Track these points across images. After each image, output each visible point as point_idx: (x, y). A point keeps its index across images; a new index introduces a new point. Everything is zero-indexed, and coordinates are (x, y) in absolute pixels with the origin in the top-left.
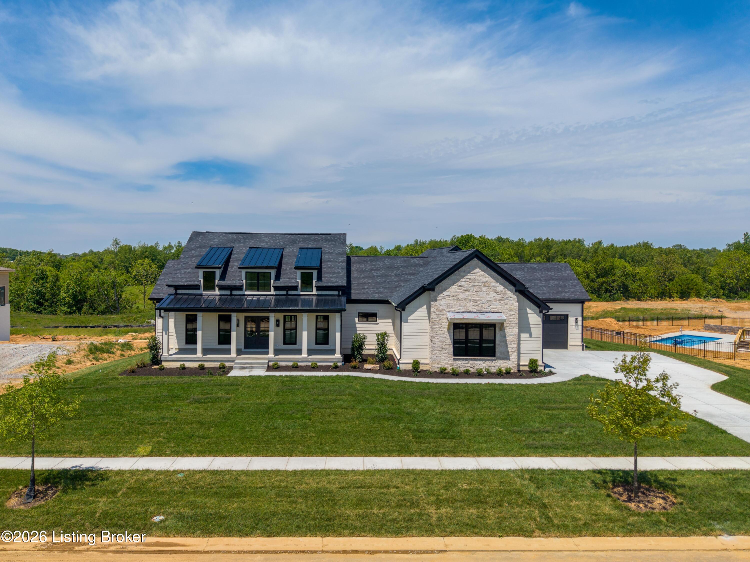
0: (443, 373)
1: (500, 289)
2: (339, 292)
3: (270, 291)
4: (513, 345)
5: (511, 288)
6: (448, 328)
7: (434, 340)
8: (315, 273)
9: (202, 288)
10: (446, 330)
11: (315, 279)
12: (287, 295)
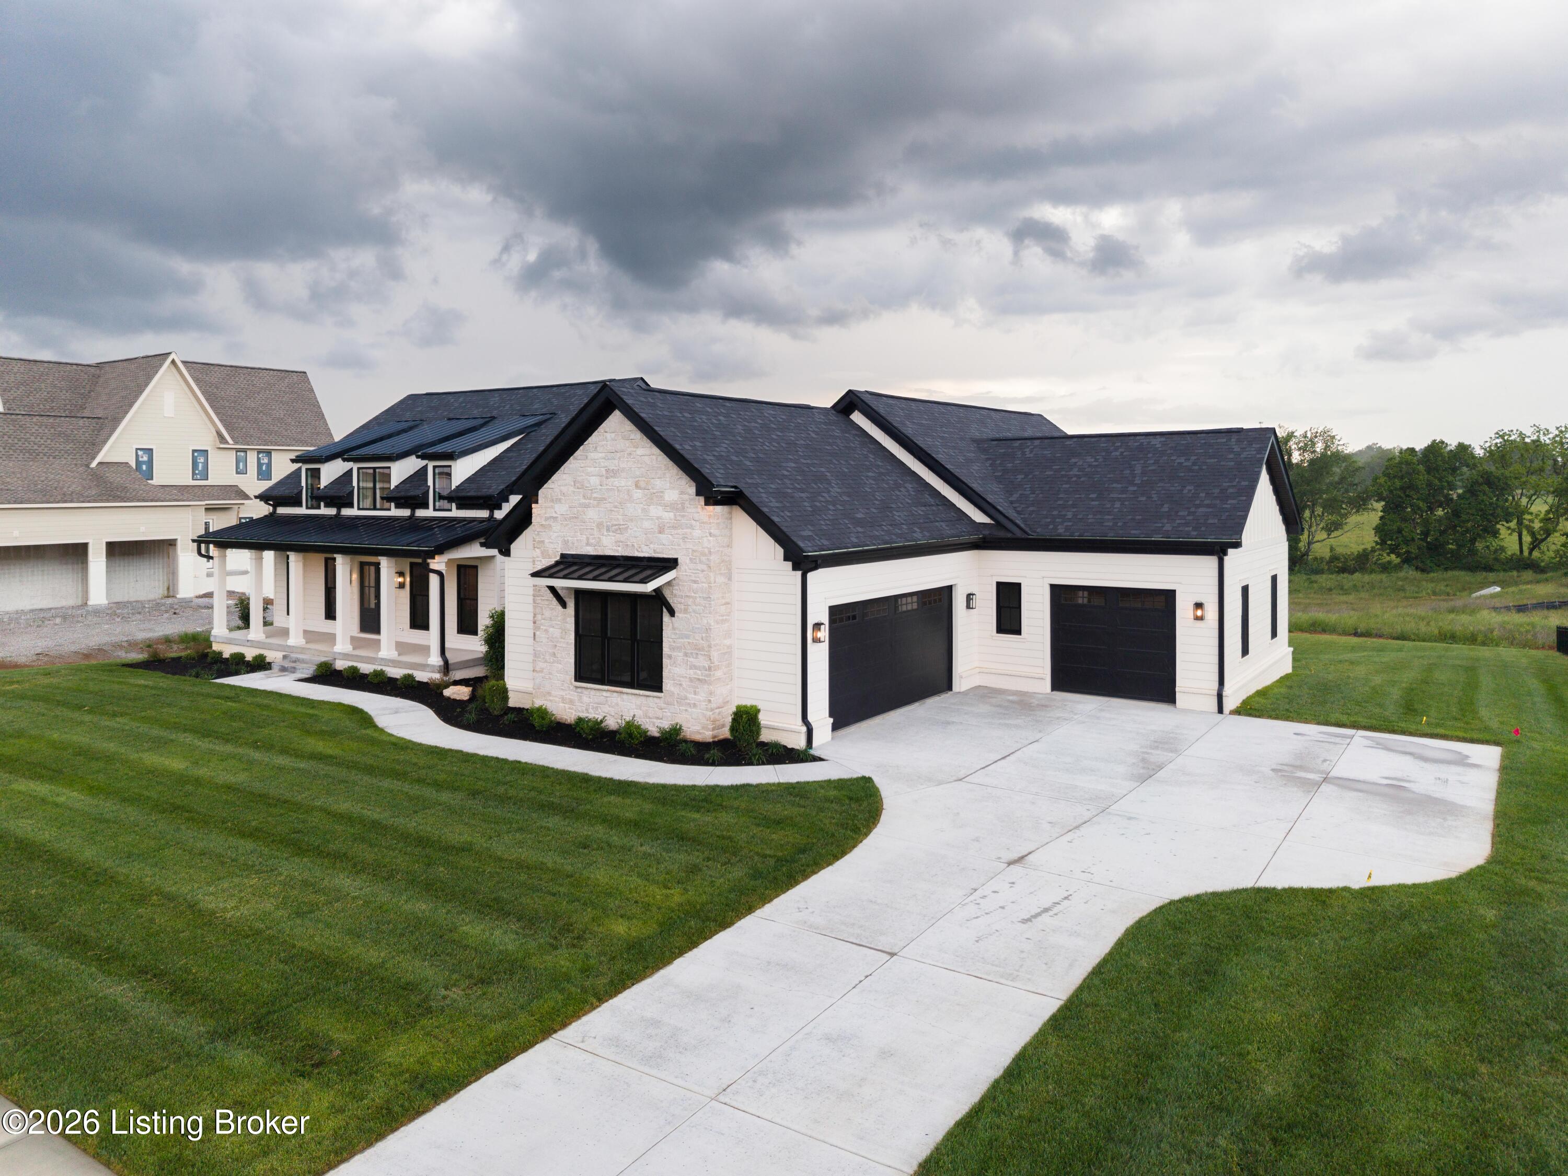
1: (672, 495)
2: (492, 512)
3: (390, 509)
4: (702, 662)
5: (694, 491)
6: (565, 605)
7: (538, 634)
8: (455, 467)
9: (304, 503)
10: (560, 608)
11: (455, 480)
12: (412, 517)
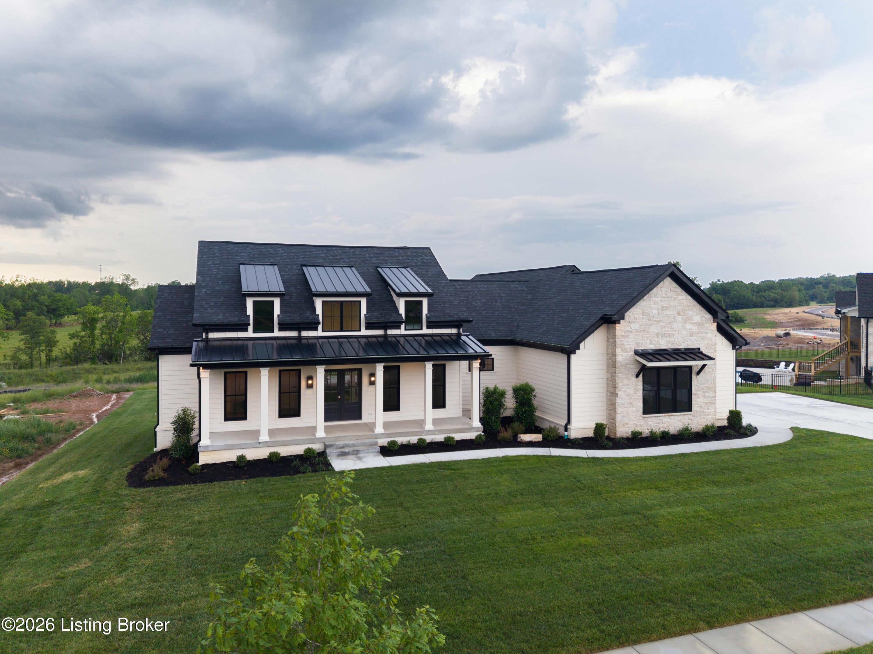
0: (637, 441)
1: (696, 318)
2: (459, 329)
3: (360, 330)
4: (711, 394)
5: (709, 316)
6: (637, 376)
7: (620, 393)
8: (425, 302)
9: (251, 328)
10: (634, 378)
11: (425, 310)
12: (386, 336)
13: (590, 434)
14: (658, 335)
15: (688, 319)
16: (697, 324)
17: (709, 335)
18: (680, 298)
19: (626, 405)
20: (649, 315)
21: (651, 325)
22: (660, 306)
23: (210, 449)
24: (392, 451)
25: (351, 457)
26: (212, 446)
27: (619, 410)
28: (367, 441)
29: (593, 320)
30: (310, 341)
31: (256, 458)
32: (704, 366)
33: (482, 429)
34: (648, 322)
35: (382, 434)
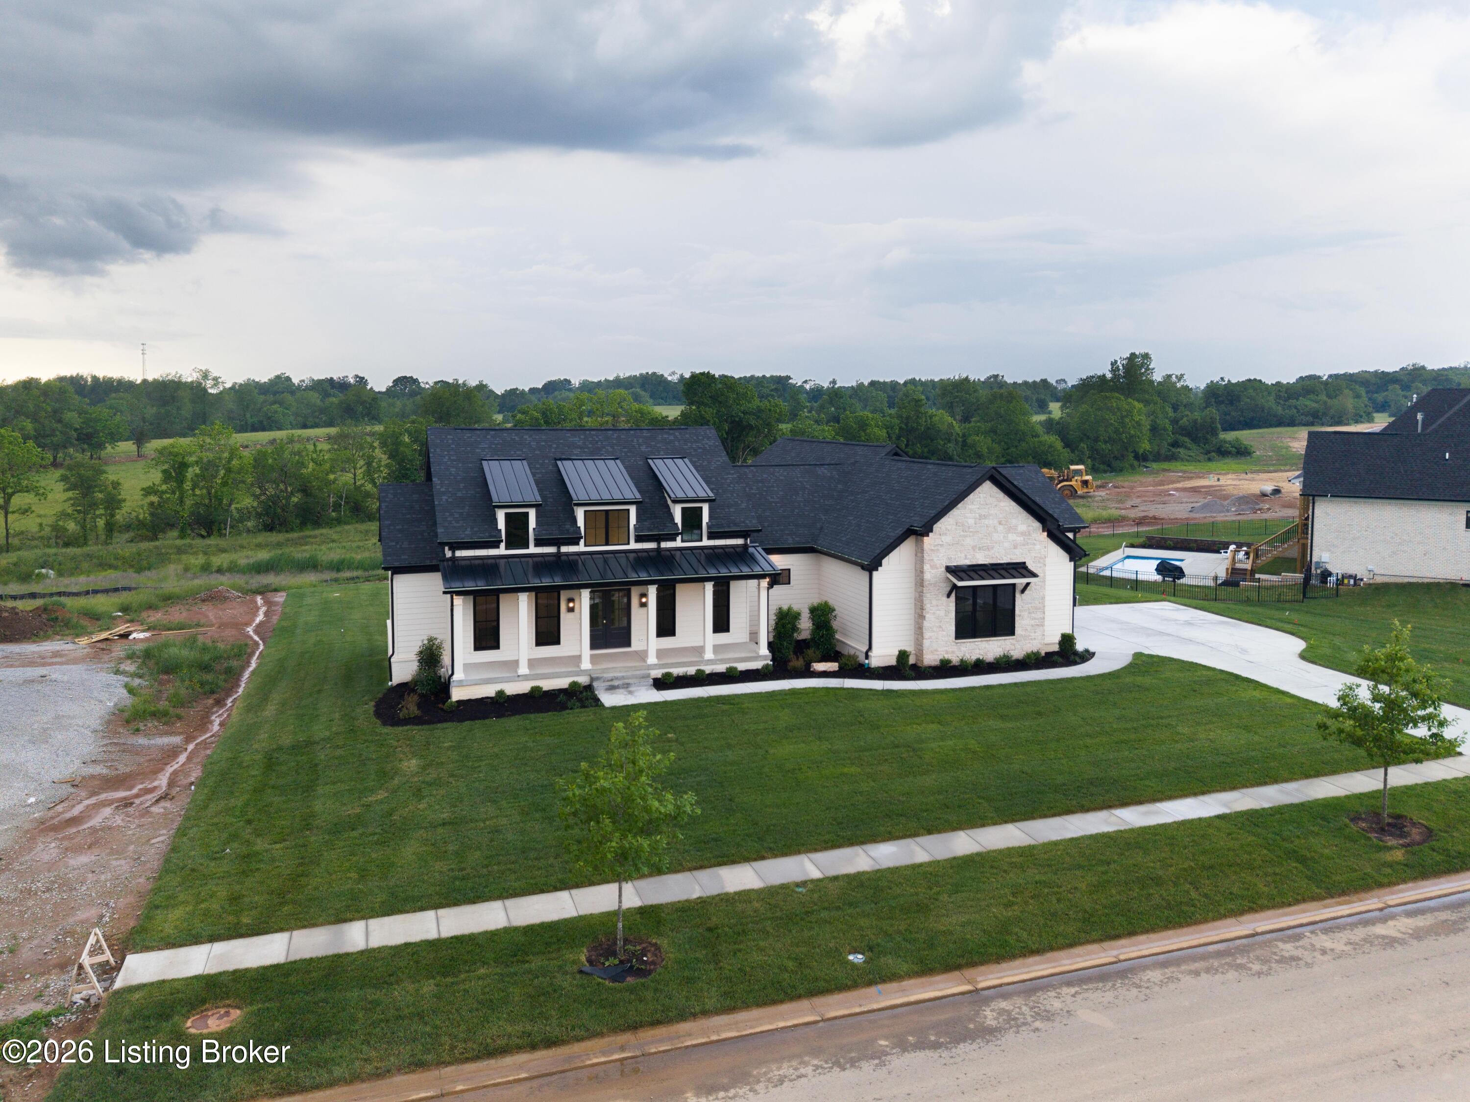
0: (945, 669)
1: (1022, 528)
2: (746, 540)
3: (628, 544)
4: (1039, 615)
5: (1037, 525)
6: (949, 596)
7: (927, 616)
8: (706, 508)
9: (503, 545)
10: (945, 598)
11: (706, 518)
12: (659, 548)
13: (893, 662)
14: (974, 548)
15: (1011, 529)
16: (1023, 534)
17: (1038, 547)
18: (1002, 504)
19: (935, 629)
20: (963, 525)
21: (965, 536)
22: (977, 516)
23: (465, 683)
24: (666, 684)
25: (621, 690)
26: (466, 681)
27: (927, 634)
28: (638, 673)
29: (900, 531)
30: (571, 558)
31: (514, 693)
32: (1028, 584)
33: (771, 657)
34: (962, 533)
35: (655, 665)
